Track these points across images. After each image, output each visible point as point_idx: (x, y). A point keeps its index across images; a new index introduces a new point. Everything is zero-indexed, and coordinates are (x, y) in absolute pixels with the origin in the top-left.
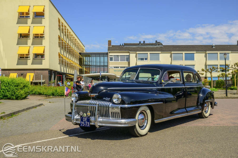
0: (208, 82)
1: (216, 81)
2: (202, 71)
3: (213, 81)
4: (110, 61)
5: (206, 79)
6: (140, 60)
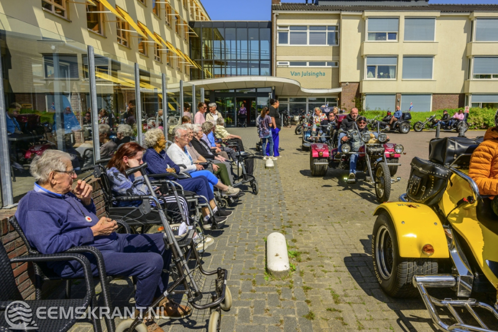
4: (278, 45)
6: (374, 37)
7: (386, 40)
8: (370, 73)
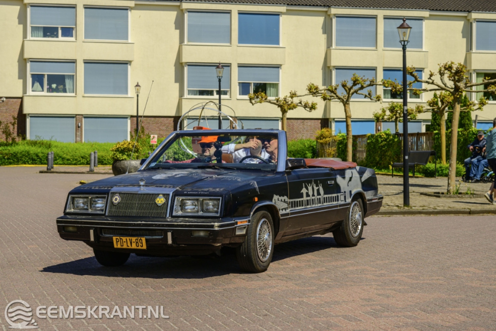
0: (335, 141)
1: (365, 139)
2: (307, 92)
3: (355, 138)
5: (324, 130)
6: (41, 33)
7: (57, 37)
8: (37, 85)
